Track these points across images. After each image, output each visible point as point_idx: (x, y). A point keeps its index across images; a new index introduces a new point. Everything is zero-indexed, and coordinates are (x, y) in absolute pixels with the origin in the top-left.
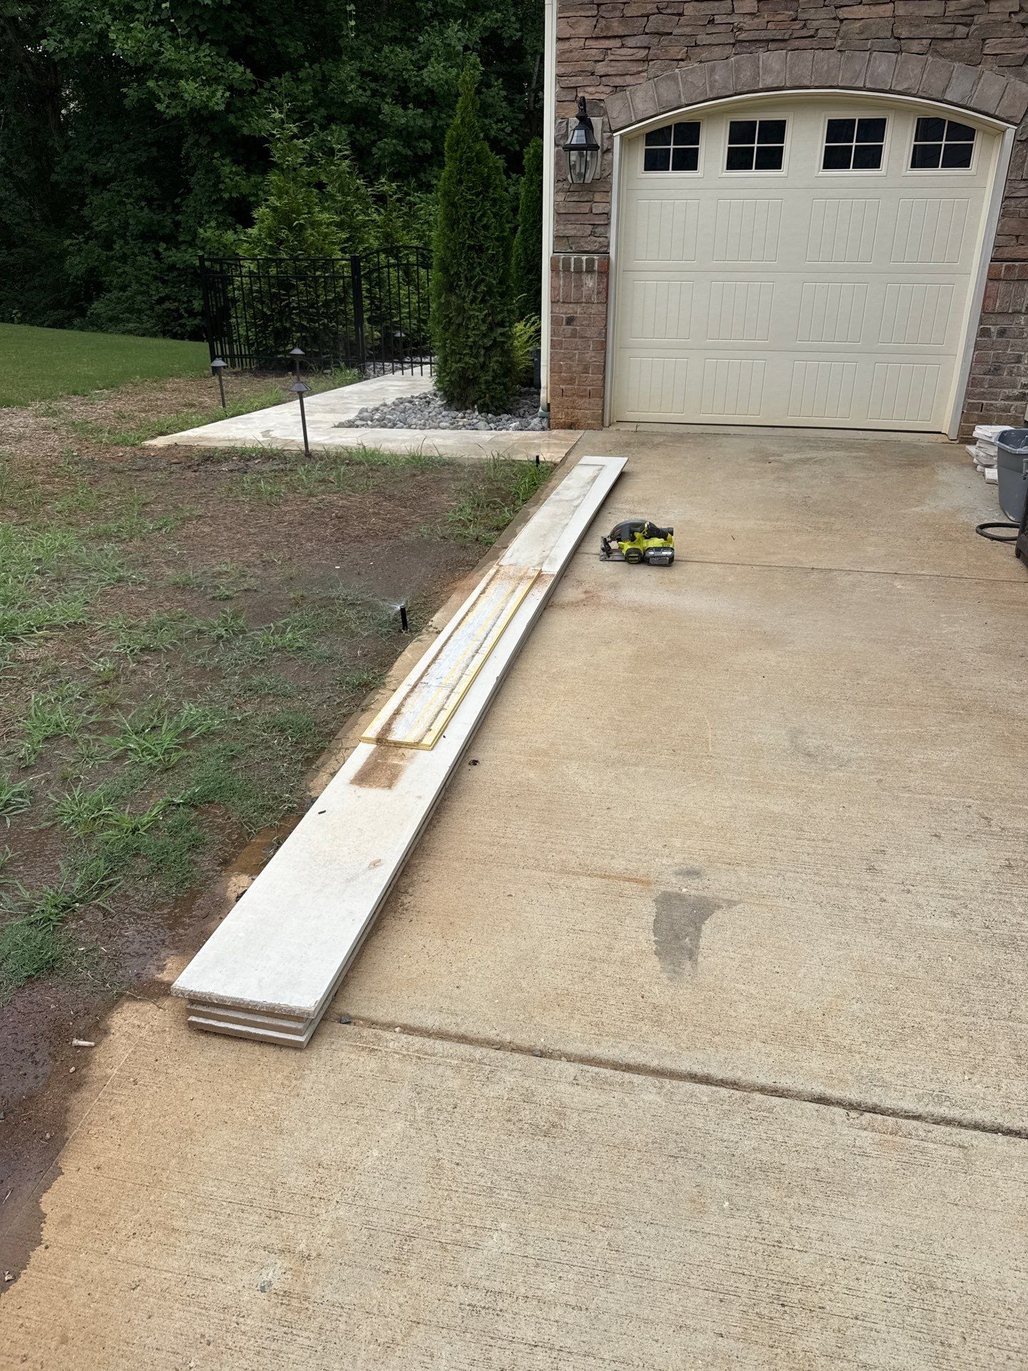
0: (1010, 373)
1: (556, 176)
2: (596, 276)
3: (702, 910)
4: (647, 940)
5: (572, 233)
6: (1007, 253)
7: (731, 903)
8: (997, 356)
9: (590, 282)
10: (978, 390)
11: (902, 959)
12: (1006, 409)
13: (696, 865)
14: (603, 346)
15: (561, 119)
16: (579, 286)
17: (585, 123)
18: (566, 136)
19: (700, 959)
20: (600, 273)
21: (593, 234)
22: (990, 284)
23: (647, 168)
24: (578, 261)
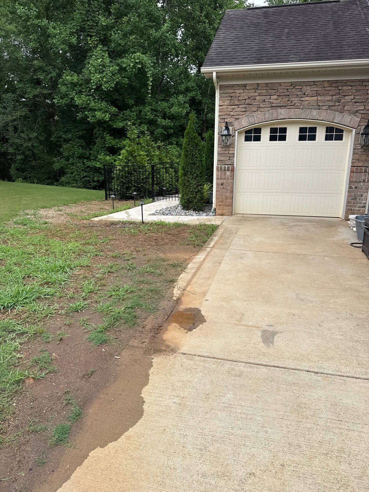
0: (360, 199)
1: (218, 143)
2: (230, 171)
3: (274, 334)
4: (260, 339)
5: (223, 159)
6: (356, 164)
7: (282, 332)
8: (355, 195)
9: (228, 173)
10: (350, 205)
11: (328, 344)
12: (359, 210)
13: (272, 324)
14: (232, 192)
15: (220, 127)
16: (225, 174)
17: (227, 128)
18: (221, 132)
19: (274, 343)
20: (231, 170)
21: (229, 159)
22: (351, 173)
23: (245, 141)
24: (225, 167)
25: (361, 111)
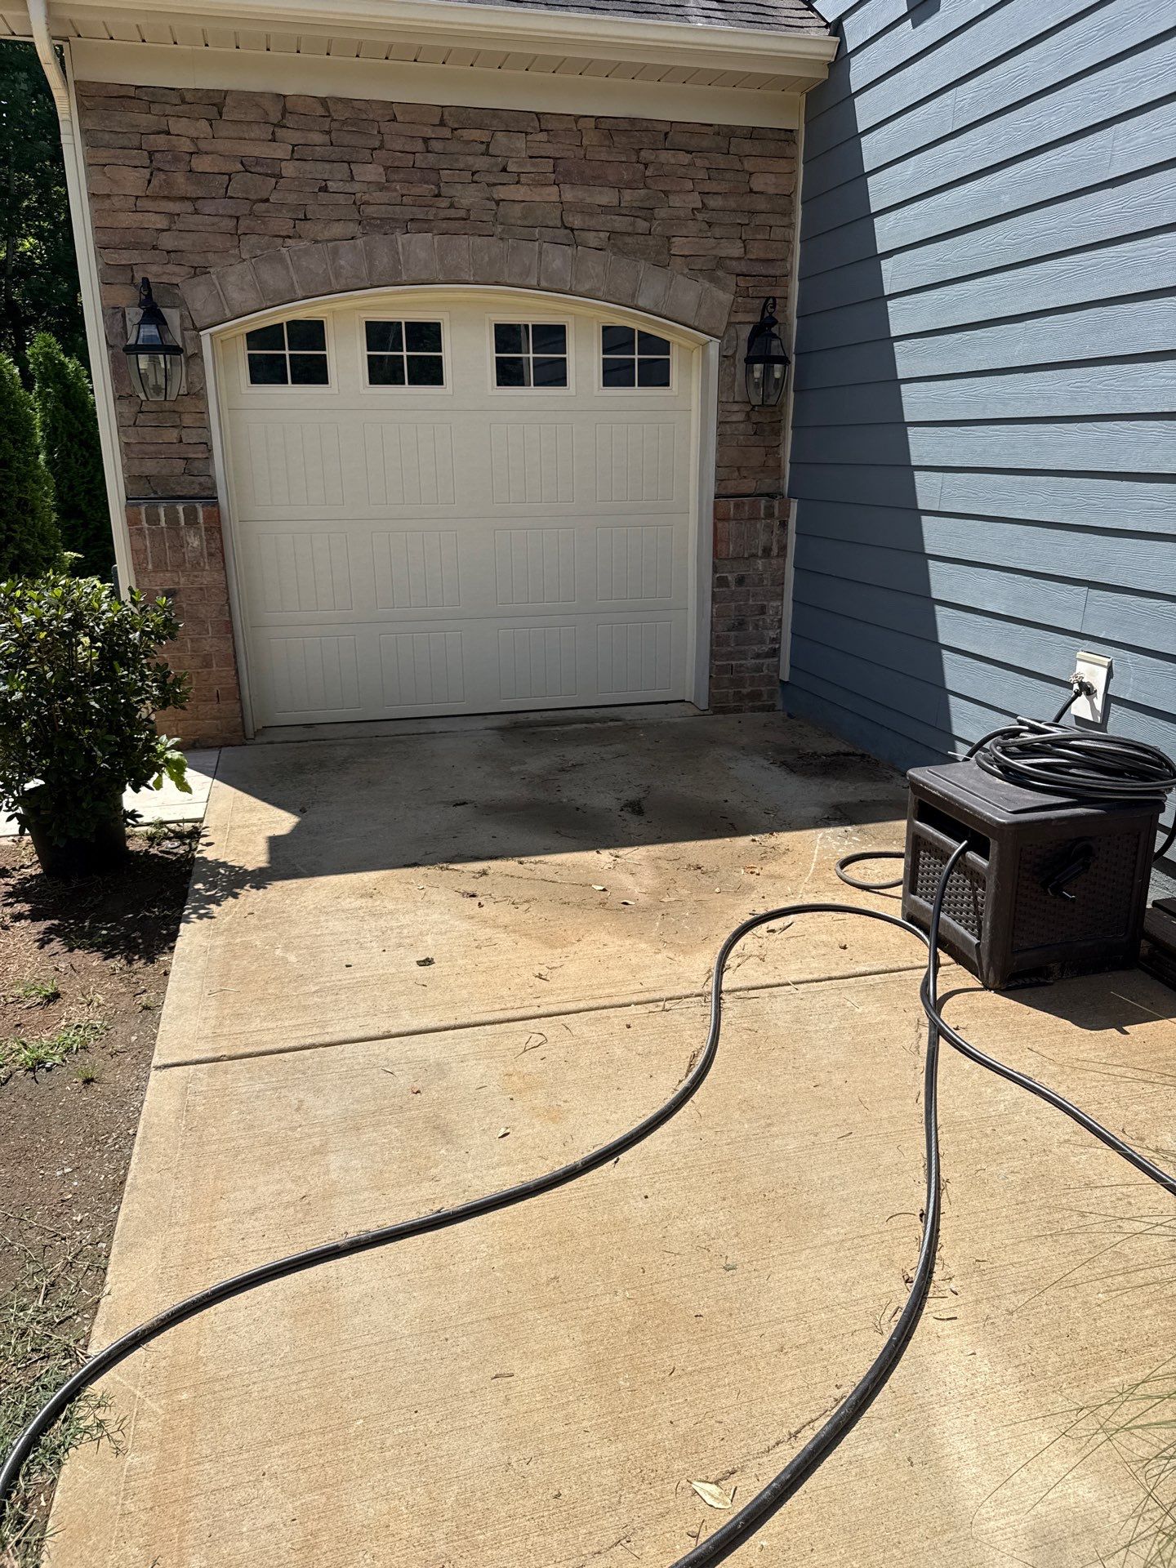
0: (756, 627)
1: (116, 390)
2: (201, 532)
5: (154, 471)
6: (731, 487)
8: (739, 609)
9: (194, 540)
10: (724, 650)
12: (759, 669)
15: (112, 309)
16: (177, 547)
17: (153, 315)
18: (125, 334)
20: (208, 527)
21: (187, 471)
22: (720, 525)
23: (255, 380)
24: (171, 511)
25: (734, 263)
